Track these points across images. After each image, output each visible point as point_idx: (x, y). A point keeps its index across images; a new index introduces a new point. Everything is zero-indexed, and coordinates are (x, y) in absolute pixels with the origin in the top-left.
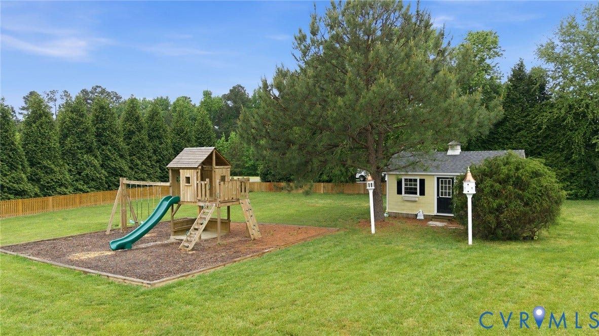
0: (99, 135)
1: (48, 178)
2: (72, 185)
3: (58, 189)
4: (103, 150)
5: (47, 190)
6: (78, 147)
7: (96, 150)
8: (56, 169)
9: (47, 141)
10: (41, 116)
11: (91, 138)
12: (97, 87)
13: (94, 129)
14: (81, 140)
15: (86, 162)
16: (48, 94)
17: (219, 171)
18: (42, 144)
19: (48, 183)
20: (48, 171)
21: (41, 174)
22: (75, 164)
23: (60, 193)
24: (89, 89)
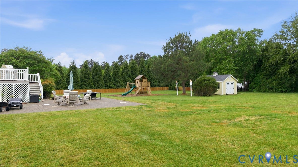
0: (132, 72)
1: (118, 84)
2: (124, 86)
3: (120, 87)
4: (133, 76)
5: (118, 87)
6: (126, 76)
7: (131, 76)
8: (120, 82)
9: (118, 74)
10: (117, 67)
11: (130, 73)
12: (142, 52)
13: (130, 70)
14: (127, 74)
15: (128, 80)
16: (126, 56)
17: (144, 80)
18: (117, 75)
19: (118, 85)
20: (118, 82)
21: (116, 83)
22: (125, 80)
23: (121, 88)
24: (139, 53)
